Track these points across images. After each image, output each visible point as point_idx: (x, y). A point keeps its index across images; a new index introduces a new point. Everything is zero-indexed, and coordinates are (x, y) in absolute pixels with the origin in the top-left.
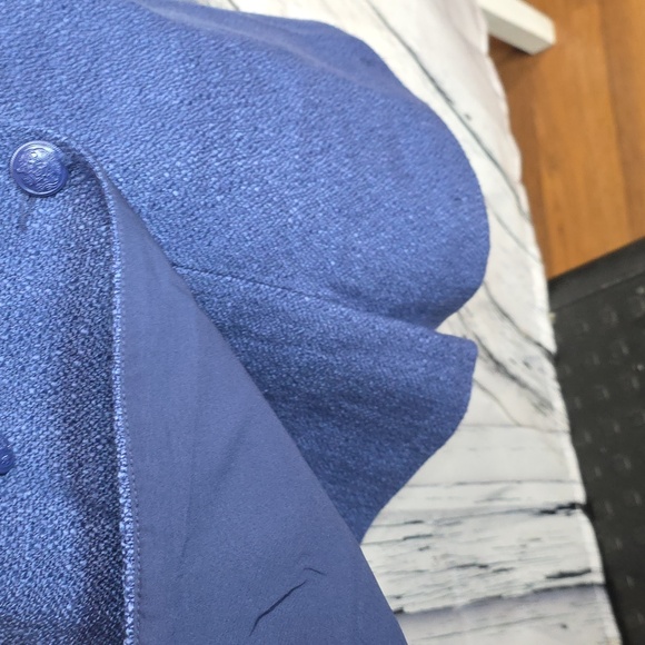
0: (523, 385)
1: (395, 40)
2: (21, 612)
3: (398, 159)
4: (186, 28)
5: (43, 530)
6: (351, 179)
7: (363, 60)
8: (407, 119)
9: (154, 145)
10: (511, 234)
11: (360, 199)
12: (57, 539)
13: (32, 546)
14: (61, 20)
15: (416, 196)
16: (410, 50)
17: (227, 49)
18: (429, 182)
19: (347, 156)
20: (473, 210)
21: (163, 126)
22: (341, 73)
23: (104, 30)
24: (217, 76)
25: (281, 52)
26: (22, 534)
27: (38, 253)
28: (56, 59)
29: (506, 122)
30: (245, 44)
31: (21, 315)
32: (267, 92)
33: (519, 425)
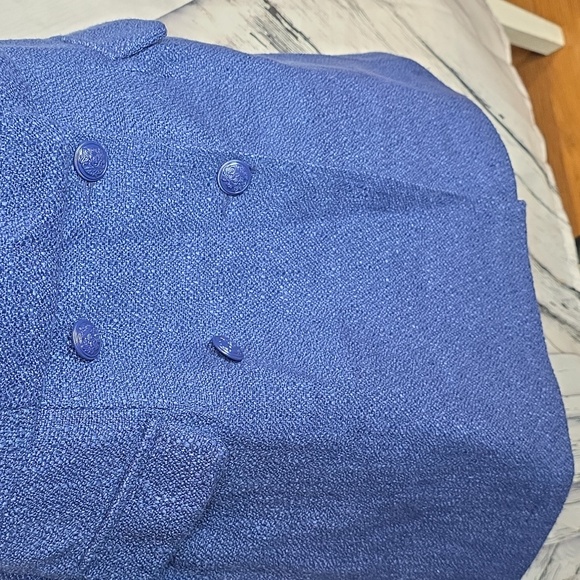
0: (563, 322)
1: (441, 64)
2: (266, 439)
3: (449, 141)
4: (302, 71)
5: (272, 389)
6: (418, 160)
7: (414, 72)
8: (453, 110)
9: (296, 153)
10: (543, 204)
11: (425, 173)
12: (280, 393)
13: (267, 398)
14: (227, 78)
15: (463, 167)
16: (452, 70)
17: (330, 80)
18: (471, 156)
19: (415, 144)
20: (504, 172)
21: (299, 139)
22: (404, 84)
23: (254, 81)
24: (326, 101)
25: (363, 76)
26: (260, 392)
27: (233, 230)
28: (229, 104)
29: (532, 117)
30: (341, 75)
31: (229, 270)
32: (358, 106)
33: (563, 353)
